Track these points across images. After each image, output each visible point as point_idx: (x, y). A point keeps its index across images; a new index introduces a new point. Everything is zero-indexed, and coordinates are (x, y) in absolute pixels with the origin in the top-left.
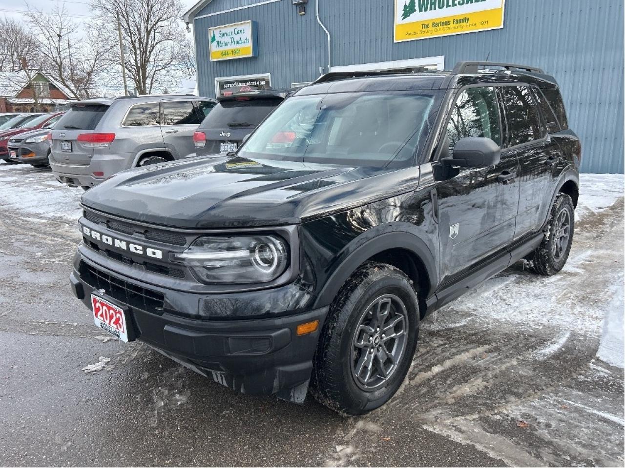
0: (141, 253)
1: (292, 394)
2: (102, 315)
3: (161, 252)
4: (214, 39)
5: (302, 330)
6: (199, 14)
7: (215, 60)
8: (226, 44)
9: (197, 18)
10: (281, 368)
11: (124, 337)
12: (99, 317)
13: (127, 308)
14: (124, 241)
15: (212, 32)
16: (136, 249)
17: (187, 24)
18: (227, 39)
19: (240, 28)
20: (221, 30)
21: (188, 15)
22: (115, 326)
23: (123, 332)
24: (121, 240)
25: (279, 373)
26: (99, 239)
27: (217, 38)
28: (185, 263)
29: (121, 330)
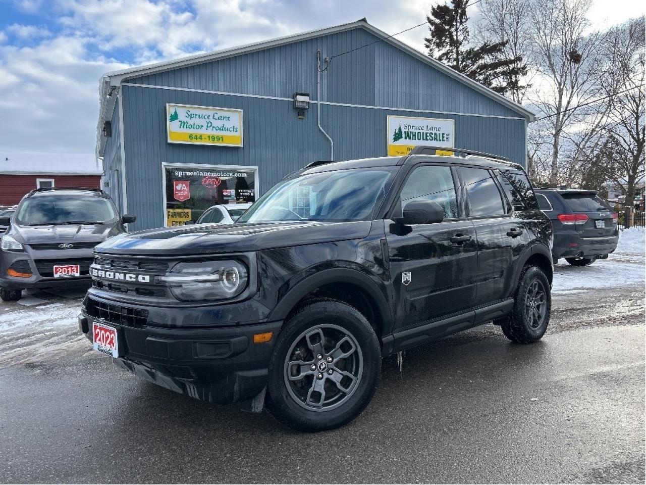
0: (134, 280)
1: (253, 405)
2: (100, 340)
3: (149, 277)
5: (258, 338)
10: (240, 373)
11: (116, 354)
12: (97, 341)
13: (120, 328)
14: (122, 273)
16: (131, 278)
22: (109, 346)
23: (115, 349)
24: (120, 273)
25: (239, 377)
26: (103, 276)
28: (167, 284)
29: (114, 348)
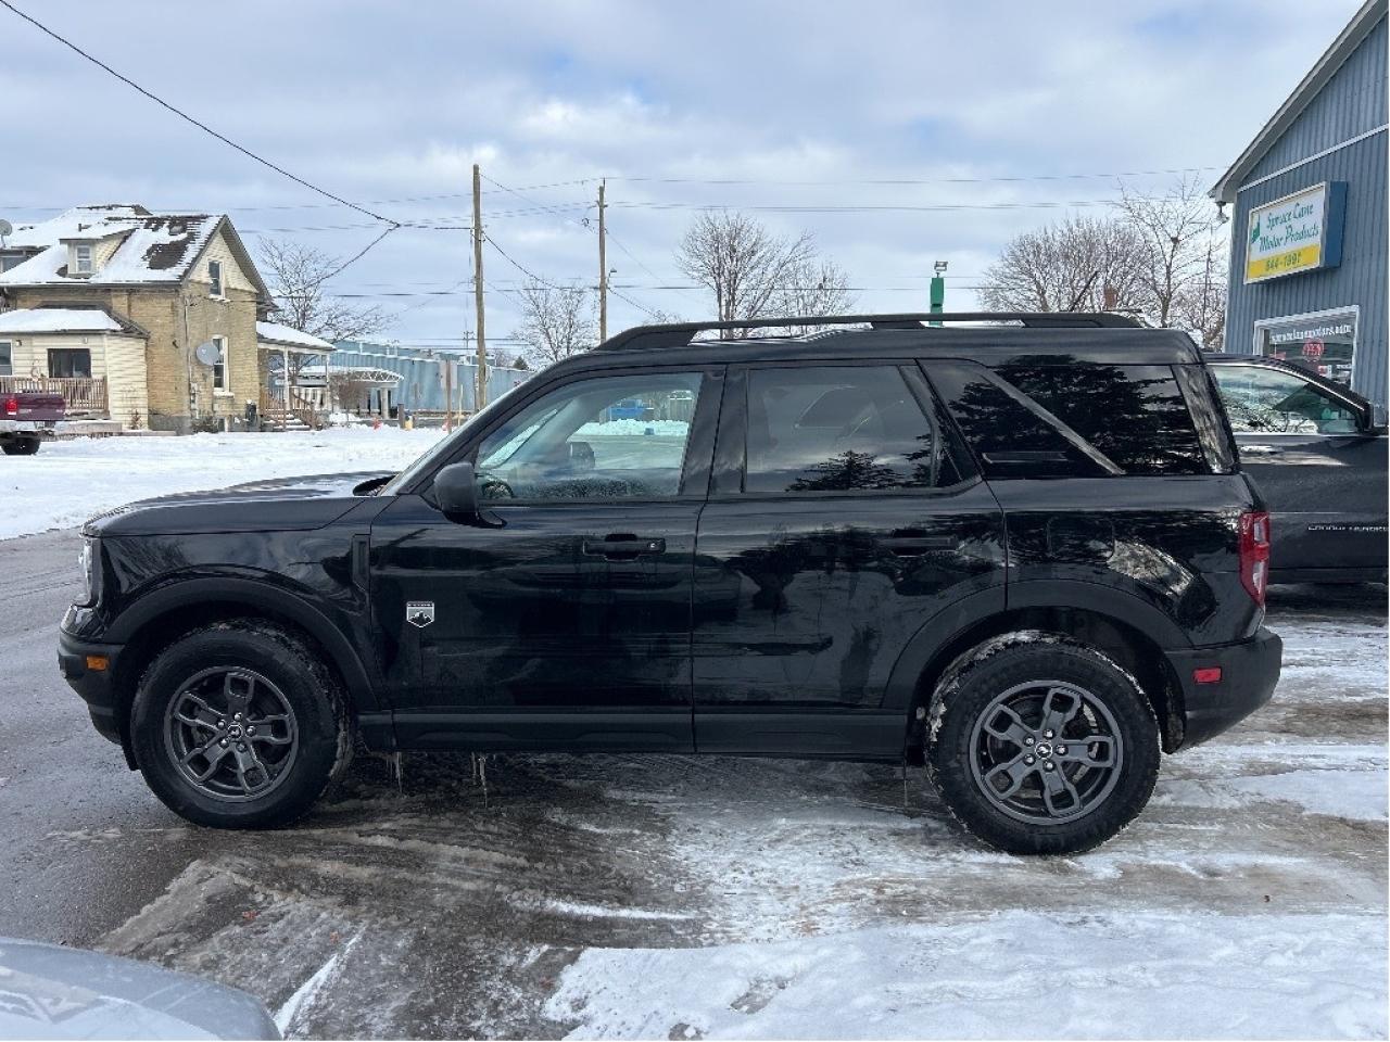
4: (1257, 232)
6: (1247, 180)
7: (1256, 280)
8: (1276, 243)
9: (1242, 189)
15: (1256, 216)
17: (1221, 204)
18: (1280, 231)
19: (1304, 202)
20: (1271, 210)
21: (1221, 189)
27: (1264, 232)
